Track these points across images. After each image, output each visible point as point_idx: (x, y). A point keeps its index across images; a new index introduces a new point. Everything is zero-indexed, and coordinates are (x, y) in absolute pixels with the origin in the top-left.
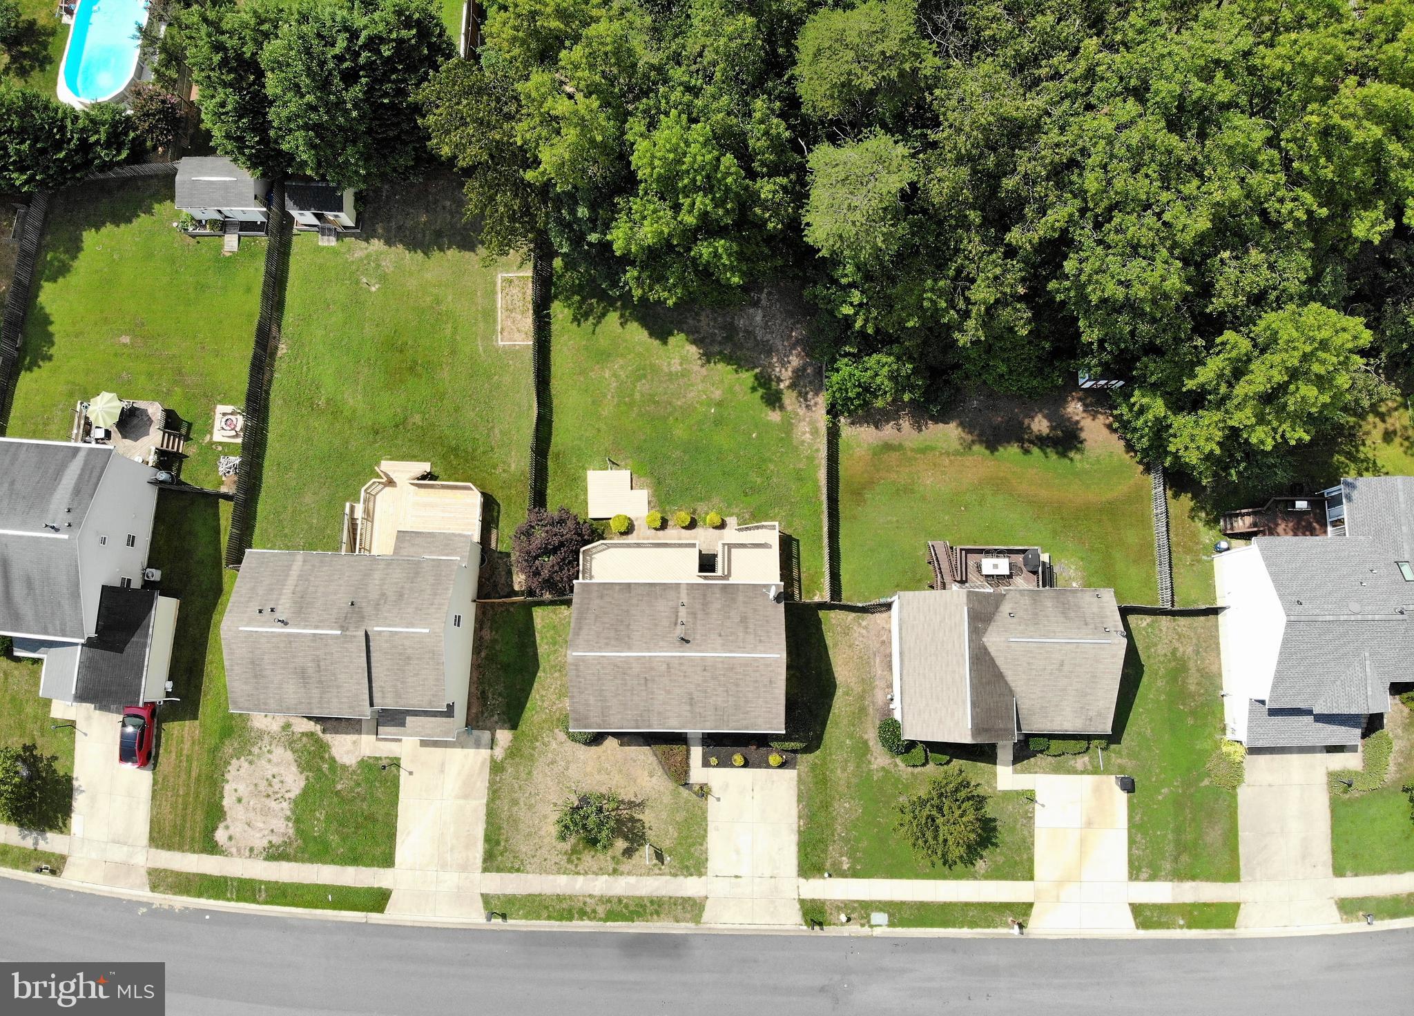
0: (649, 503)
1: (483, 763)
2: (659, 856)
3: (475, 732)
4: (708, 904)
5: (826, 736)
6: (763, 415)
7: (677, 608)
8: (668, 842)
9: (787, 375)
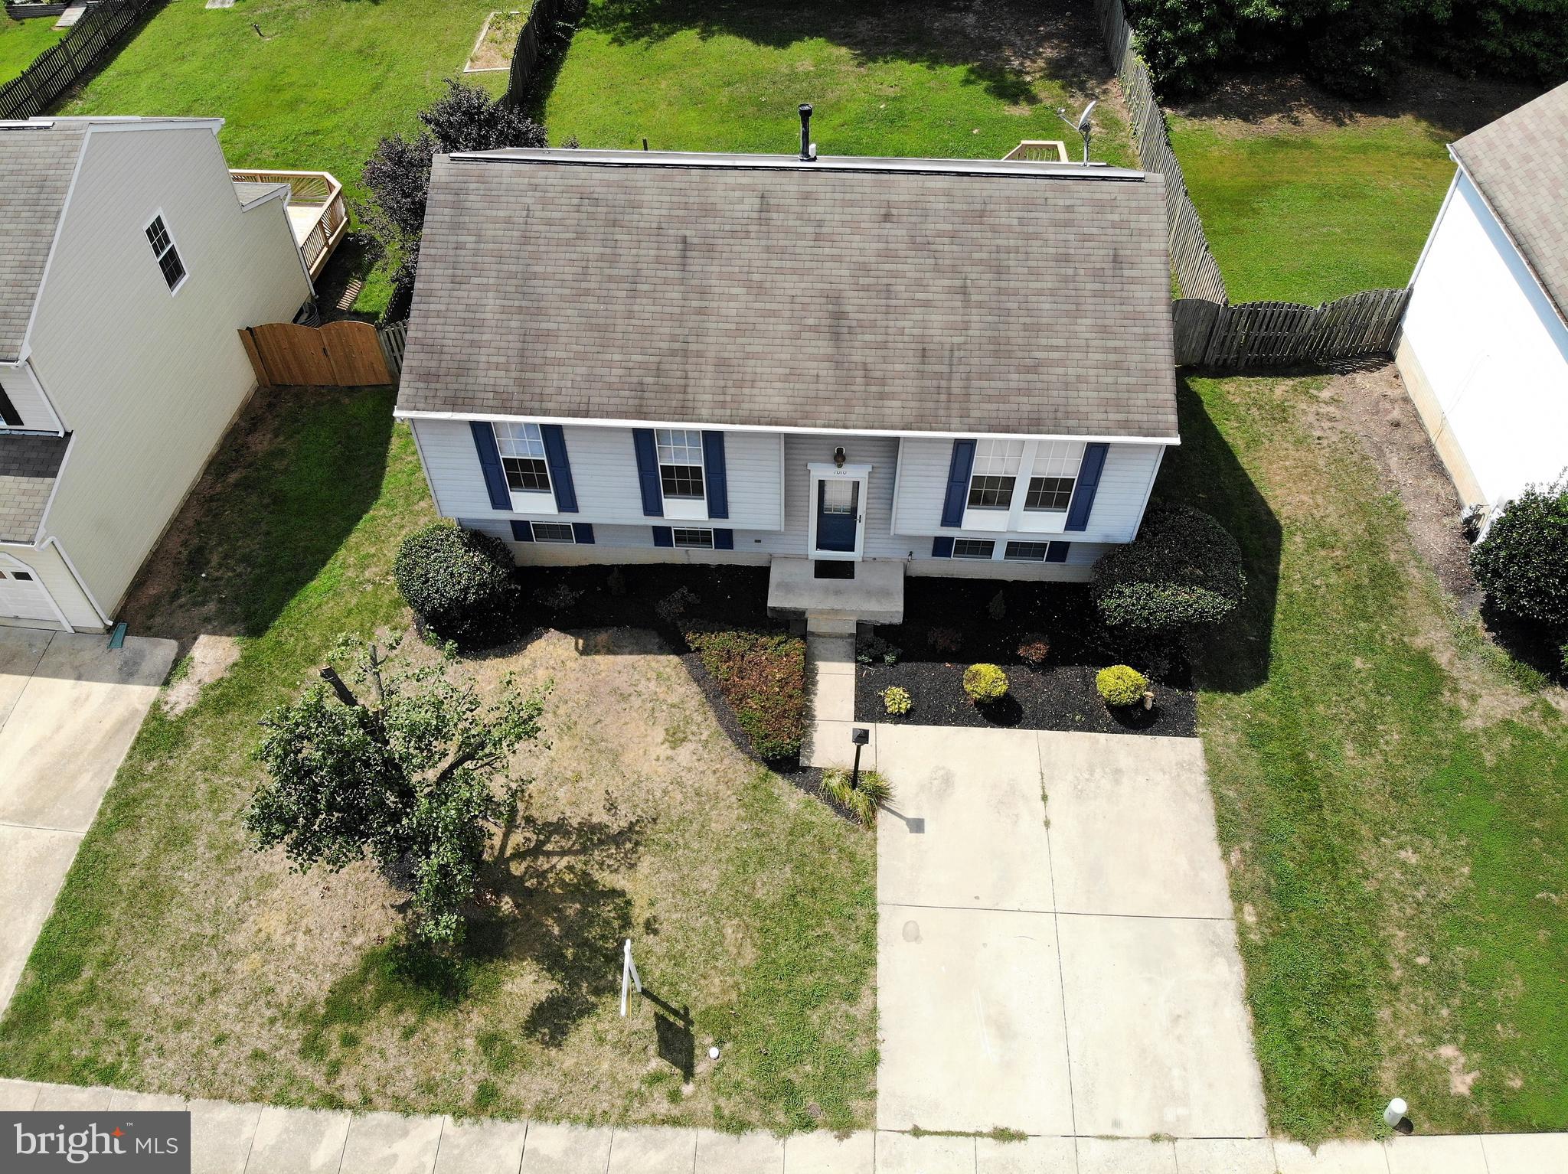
2: (677, 1040)
3: (134, 642)
5: (1281, 651)
6: (993, 110)
8: (716, 985)
9: (1036, 66)
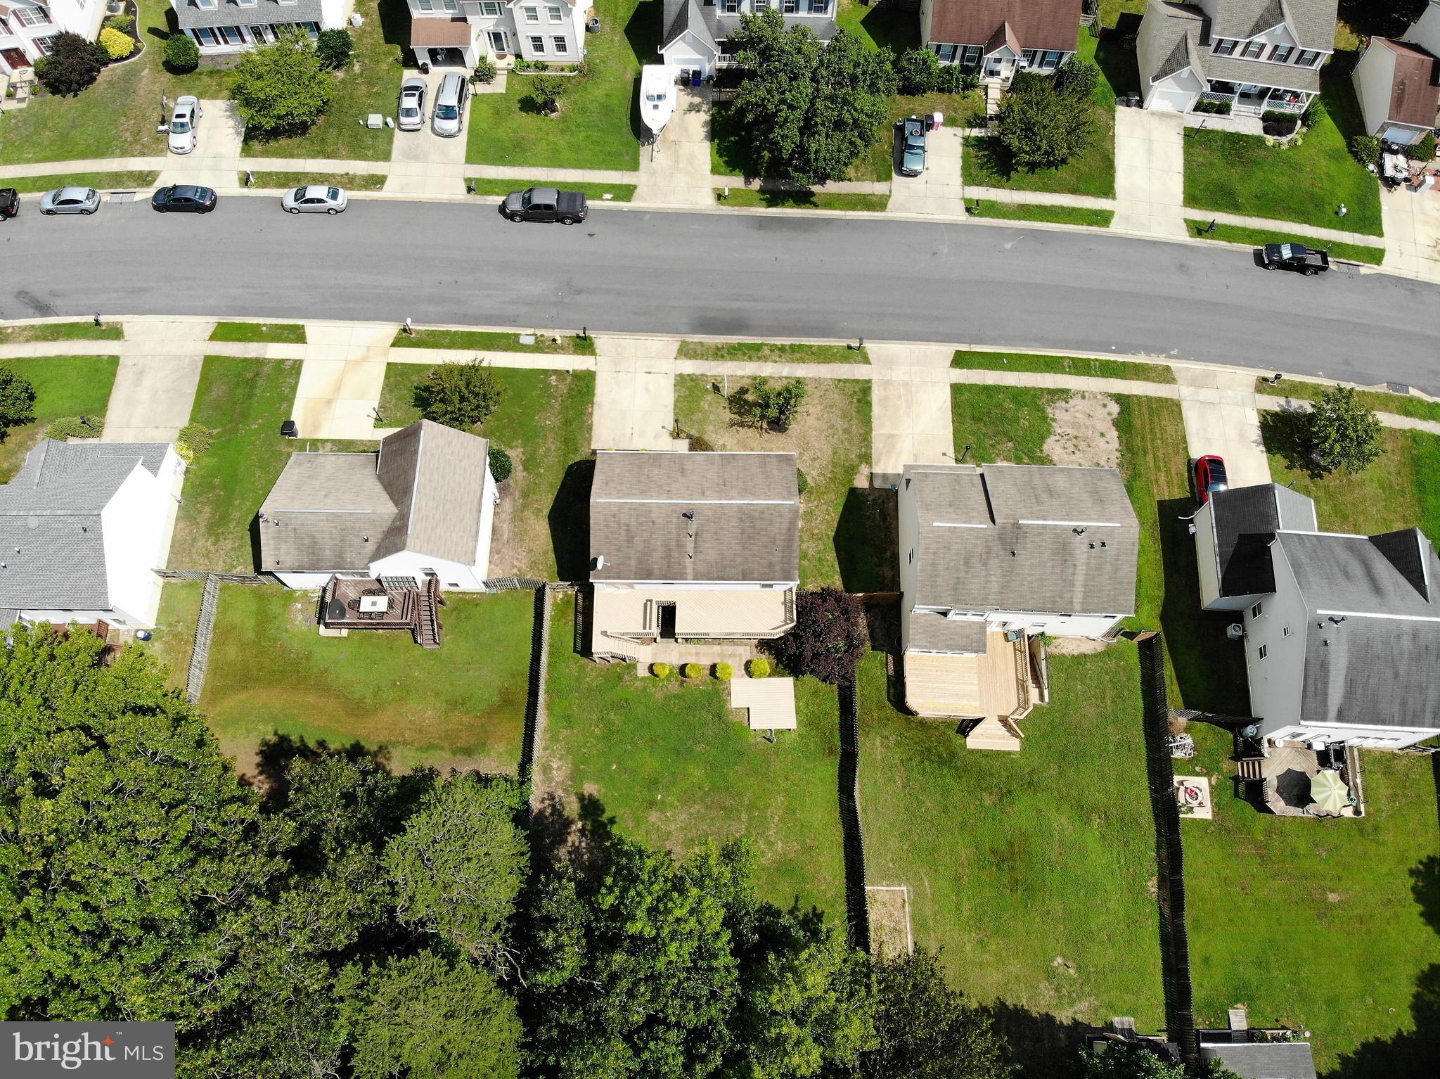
0: (730, 694)
1: (878, 462)
2: (716, 389)
3: (888, 487)
4: (674, 353)
5: (562, 476)
6: (603, 790)
7: (696, 552)
8: (709, 398)
9: (573, 838)
